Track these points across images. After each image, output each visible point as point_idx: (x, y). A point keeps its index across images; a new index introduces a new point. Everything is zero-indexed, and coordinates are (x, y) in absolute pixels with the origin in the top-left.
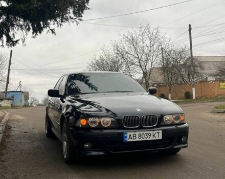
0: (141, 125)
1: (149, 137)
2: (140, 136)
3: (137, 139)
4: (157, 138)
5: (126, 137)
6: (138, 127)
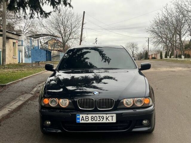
0: (96, 107)
2: (92, 118)
3: (90, 121)
4: (111, 121)
5: (79, 119)
6: (93, 109)
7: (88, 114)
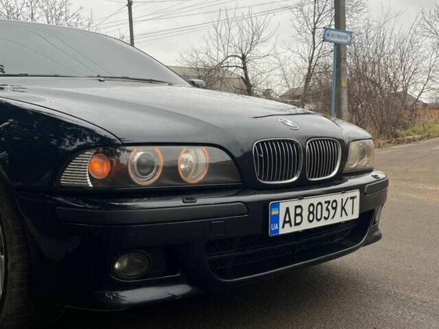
0: (303, 175)
2: (310, 212)
3: (306, 225)
4: (350, 217)
6: (295, 179)
7: (301, 197)
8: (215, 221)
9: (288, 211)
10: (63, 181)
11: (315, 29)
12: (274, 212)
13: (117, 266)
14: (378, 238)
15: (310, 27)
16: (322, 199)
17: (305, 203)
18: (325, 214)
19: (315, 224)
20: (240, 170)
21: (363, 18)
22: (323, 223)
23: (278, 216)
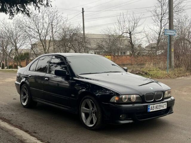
0: (155, 99)
1: (161, 107)
2: (156, 107)
3: (155, 110)
4: (165, 108)
5: (149, 109)
6: (153, 100)
7: (154, 104)
8: (138, 109)
9: (151, 107)
10: (111, 101)
11: (161, 20)
12: (149, 107)
13: (121, 116)
14: (173, 113)
15: (159, 19)
16: (158, 105)
17: (155, 105)
18: (159, 108)
19: (157, 110)
20: (142, 99)
21: (183, 15)
22: (159, 109)
23: (149, 108)
